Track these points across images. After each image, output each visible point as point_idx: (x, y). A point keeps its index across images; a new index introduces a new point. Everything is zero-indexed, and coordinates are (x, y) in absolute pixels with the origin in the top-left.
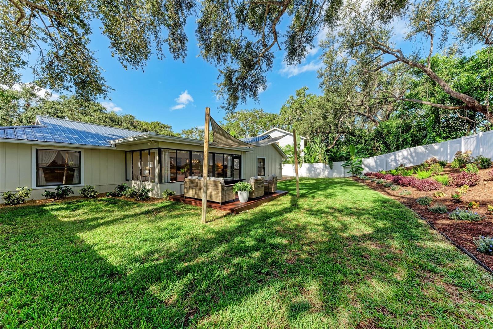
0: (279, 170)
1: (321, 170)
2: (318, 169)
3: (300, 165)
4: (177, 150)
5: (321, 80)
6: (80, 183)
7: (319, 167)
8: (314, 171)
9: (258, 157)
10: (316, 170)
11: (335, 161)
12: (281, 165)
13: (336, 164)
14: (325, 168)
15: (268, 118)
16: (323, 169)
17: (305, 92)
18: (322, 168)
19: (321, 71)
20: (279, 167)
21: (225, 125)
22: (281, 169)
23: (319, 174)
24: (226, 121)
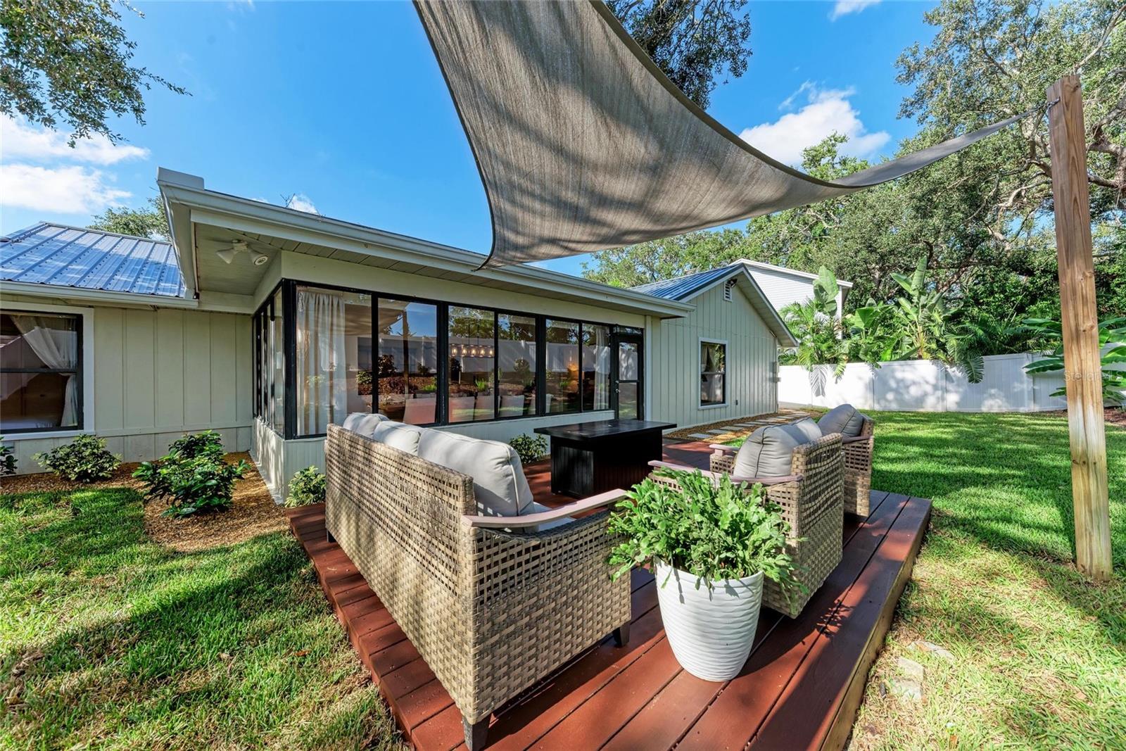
0: (768, 385)
1: (929, 388)
2: (914, 383)
3: (839, 368)
4: (376, 296)
5: (910, 91)
6: (80, 426)
7: (917, 379)
8: (896, 391)
9: (702, 339)
10: (907, 387)
11: (992, 353)
12: (774, 370)
13: (994, 364)
14: (943, 383)
15: (714, 241)
16: (935, 387)
17: (835, 149)
18: (932, 381)
19: (914, 54)
20: (769, 375)
21: (597, 270)
22: (775, 380)
23: (921, 400)
24: (598, 262)
